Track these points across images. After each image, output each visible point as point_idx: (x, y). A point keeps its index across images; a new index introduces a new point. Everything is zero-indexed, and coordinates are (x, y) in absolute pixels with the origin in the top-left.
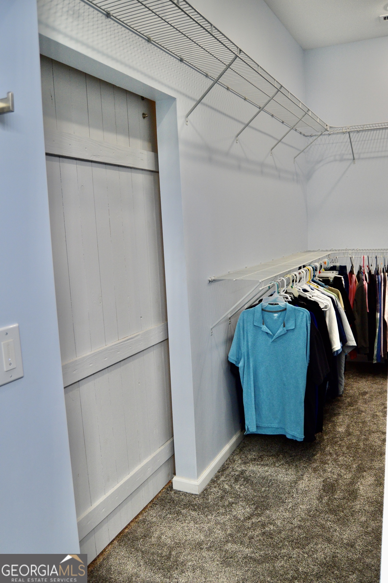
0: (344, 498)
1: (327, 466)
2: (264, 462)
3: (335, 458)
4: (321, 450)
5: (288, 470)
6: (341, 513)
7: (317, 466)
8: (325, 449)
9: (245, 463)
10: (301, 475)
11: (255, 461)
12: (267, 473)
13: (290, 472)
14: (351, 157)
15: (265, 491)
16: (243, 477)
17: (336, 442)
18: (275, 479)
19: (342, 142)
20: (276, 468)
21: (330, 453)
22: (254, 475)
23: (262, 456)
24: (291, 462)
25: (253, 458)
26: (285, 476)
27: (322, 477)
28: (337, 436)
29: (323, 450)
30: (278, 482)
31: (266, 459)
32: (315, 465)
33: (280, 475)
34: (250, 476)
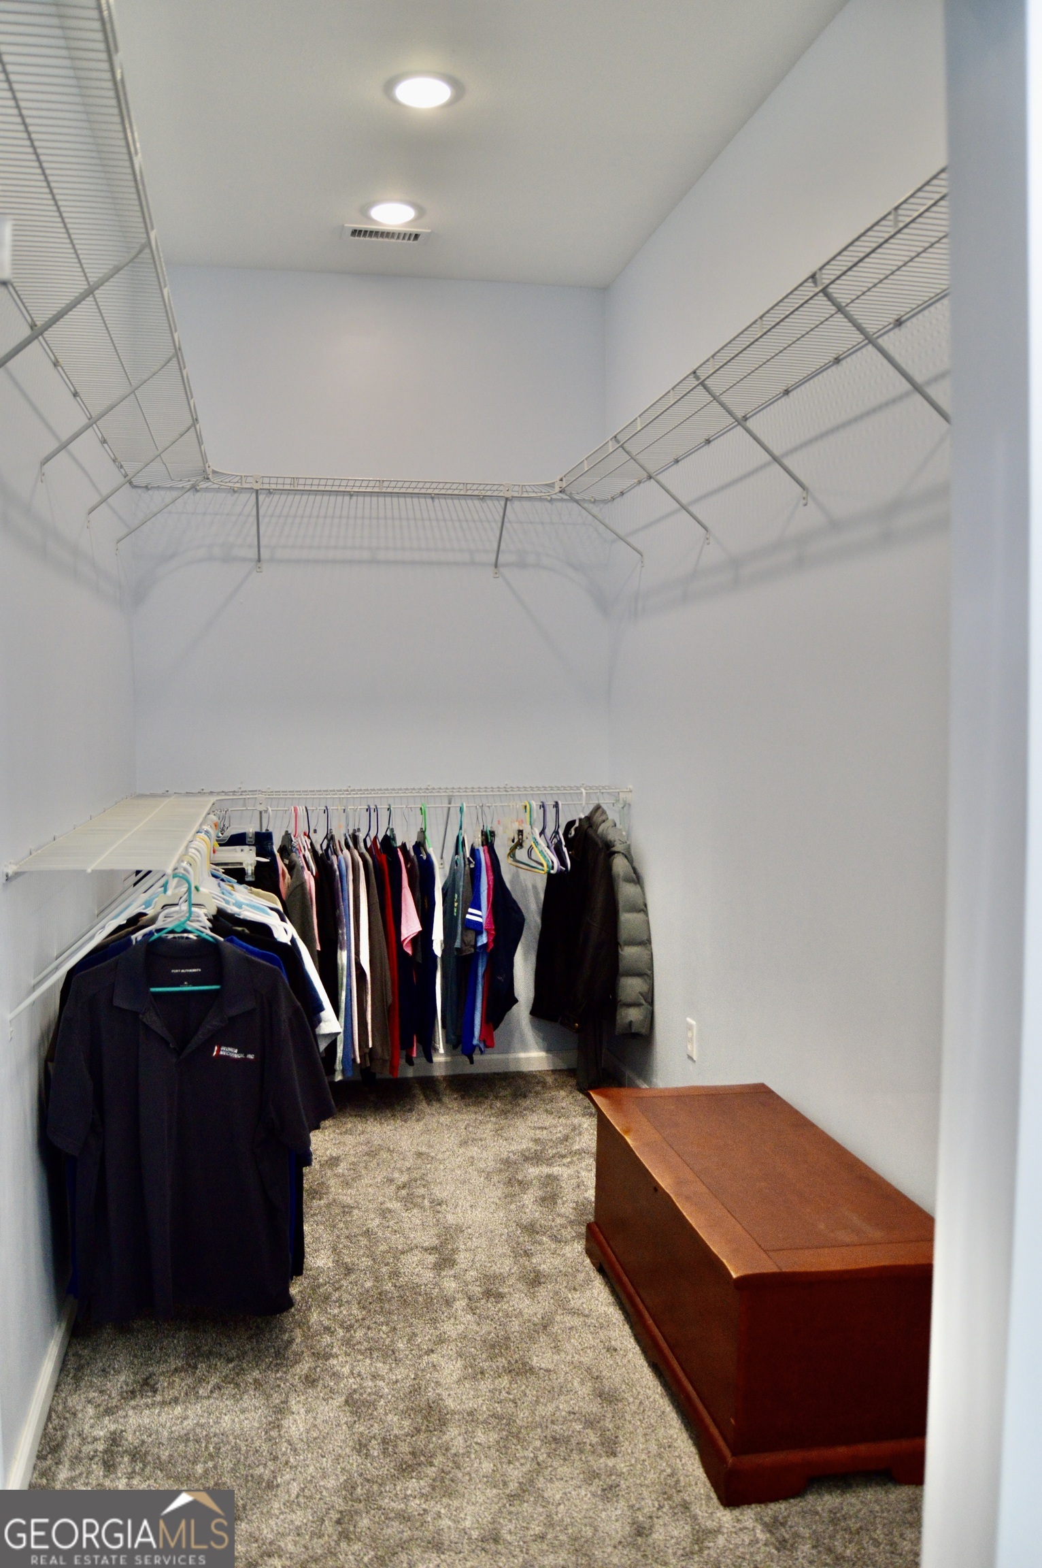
0: (418, 1431)
1: (335, 1362)
2: (163, 1395)
3: (344, 1336)
4: (299, 1325)
5: (241, 1399)
6: (429, 1468)
7: (310, 1368)
8: (308, 1322)
9: (109, 1411)
10: (282, 1402)
11: (135, 1397)
12: (186, 1423)
13: (248, 1401)
14: (253, 554)
15: (206, 1471)
16: (126, 1451)
17: (327, 1298)
18: (218, 1431)
19: (228, 514)
20: (206, 1403)
21: (327, 1329)
22: (153, 1436)
23: (147, 1378)
24: (238, 1374)
25: (127, 1392)
26: (242, 1417)
27: (338, 1392)
28: (321, 1280)
29: (303, 1324)
30: (231, 1437)
31: (166, 1384)
32: (304, 1367)
33: (226, 1418)
34: (143, 1442)
